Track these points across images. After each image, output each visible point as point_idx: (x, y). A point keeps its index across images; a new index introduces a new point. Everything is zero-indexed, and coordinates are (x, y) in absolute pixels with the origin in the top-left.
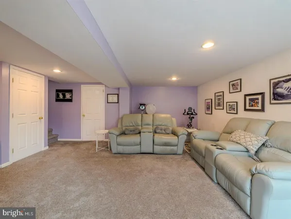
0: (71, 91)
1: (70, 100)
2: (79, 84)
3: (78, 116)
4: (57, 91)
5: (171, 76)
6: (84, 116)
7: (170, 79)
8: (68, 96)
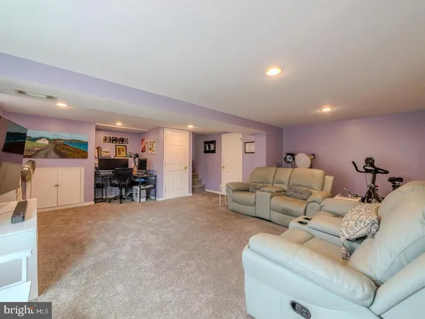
0: (214, 142)
1: (214, 152)
2: (220, 134)
3: (219, 167)
4: (206, 143)
5: (321, 106)
6: (224, 168)
7: (318, 111)
8: (212, 147)
